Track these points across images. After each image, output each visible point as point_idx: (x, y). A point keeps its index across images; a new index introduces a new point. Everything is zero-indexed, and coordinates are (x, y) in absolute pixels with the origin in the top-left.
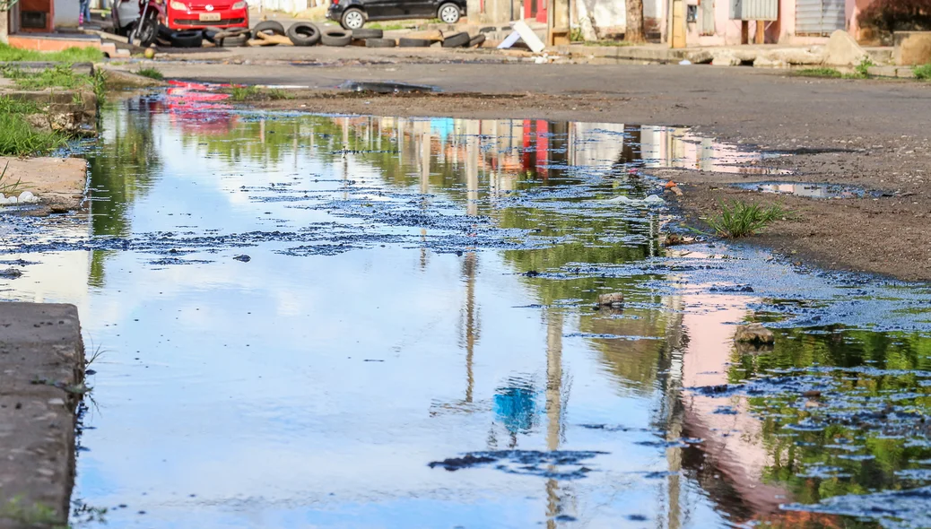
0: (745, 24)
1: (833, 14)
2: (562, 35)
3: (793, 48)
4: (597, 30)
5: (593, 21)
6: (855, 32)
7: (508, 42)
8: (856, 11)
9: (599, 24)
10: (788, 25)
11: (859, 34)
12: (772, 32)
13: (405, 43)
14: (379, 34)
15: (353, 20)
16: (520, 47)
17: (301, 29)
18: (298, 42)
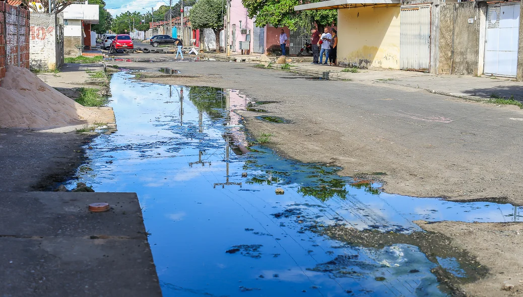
0: (242, 50)
1: (261, 49)
2: (202, 50)
3: (252, 57)
4: (209, 49)
5: (208, 47)
6: (266, 53)
7: (190, 53)
8: (266, 49)
9: (210, 48)
10: (252, 51)
11: (267, 54)
12: (248, 52)
13: (168, 53)
14: (162, 50)
15: (156, 45)
16: (193, 53)
17: (145, 49)
18: (144, 53)
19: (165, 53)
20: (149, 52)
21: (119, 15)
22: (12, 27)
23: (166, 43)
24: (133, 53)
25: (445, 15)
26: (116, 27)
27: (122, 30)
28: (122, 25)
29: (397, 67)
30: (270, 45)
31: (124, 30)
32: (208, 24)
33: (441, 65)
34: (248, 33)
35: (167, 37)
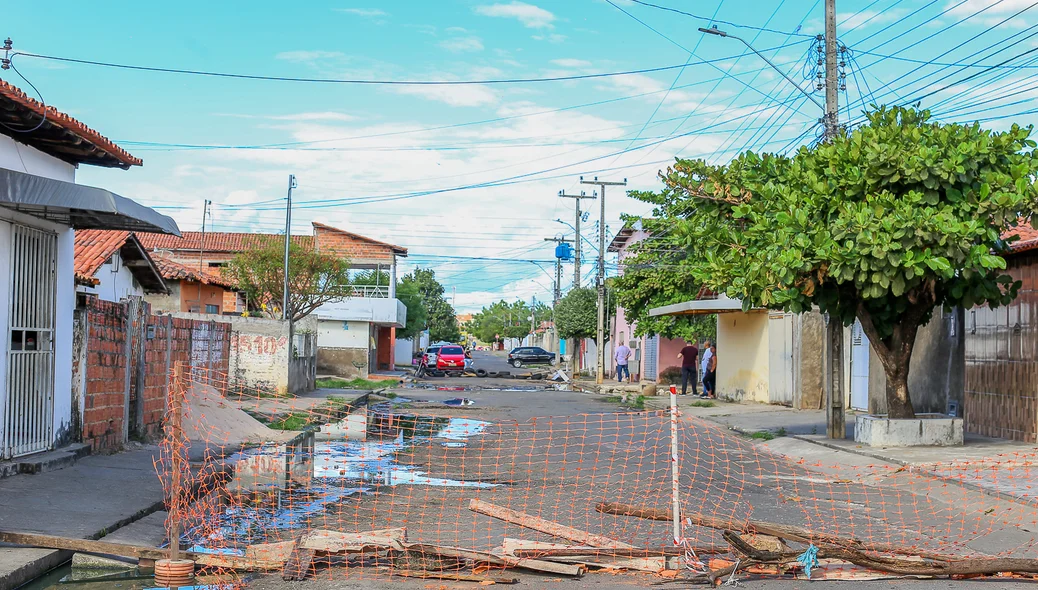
7: (555, 378)
8: (659, 373)
11: (660, 380)
13: (518, 377)
14: (509, 373)
15: (517, 364)
16: (560, 379)
17: (480, 371)
18: (479, 376)
19: (513, 377)
20: (486, 376)
21: (488, 308)
22: (201, 344)
23: (538, 360)
24: (459, 376)
25: (810, 327)
26: (480, 328)
27: (491, 335)
28: (492, 326)
29: (767, 400)
30: (664, 368)
31: (494, 335)
32: (582, 330)
33: (806, 395)
34: (638, 347)
35: (539, 351)
